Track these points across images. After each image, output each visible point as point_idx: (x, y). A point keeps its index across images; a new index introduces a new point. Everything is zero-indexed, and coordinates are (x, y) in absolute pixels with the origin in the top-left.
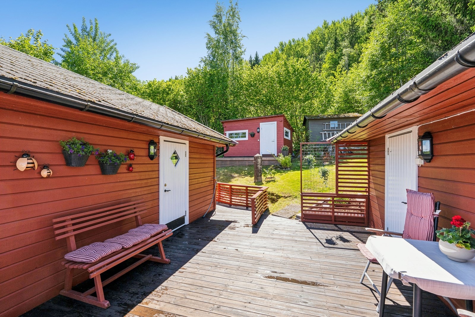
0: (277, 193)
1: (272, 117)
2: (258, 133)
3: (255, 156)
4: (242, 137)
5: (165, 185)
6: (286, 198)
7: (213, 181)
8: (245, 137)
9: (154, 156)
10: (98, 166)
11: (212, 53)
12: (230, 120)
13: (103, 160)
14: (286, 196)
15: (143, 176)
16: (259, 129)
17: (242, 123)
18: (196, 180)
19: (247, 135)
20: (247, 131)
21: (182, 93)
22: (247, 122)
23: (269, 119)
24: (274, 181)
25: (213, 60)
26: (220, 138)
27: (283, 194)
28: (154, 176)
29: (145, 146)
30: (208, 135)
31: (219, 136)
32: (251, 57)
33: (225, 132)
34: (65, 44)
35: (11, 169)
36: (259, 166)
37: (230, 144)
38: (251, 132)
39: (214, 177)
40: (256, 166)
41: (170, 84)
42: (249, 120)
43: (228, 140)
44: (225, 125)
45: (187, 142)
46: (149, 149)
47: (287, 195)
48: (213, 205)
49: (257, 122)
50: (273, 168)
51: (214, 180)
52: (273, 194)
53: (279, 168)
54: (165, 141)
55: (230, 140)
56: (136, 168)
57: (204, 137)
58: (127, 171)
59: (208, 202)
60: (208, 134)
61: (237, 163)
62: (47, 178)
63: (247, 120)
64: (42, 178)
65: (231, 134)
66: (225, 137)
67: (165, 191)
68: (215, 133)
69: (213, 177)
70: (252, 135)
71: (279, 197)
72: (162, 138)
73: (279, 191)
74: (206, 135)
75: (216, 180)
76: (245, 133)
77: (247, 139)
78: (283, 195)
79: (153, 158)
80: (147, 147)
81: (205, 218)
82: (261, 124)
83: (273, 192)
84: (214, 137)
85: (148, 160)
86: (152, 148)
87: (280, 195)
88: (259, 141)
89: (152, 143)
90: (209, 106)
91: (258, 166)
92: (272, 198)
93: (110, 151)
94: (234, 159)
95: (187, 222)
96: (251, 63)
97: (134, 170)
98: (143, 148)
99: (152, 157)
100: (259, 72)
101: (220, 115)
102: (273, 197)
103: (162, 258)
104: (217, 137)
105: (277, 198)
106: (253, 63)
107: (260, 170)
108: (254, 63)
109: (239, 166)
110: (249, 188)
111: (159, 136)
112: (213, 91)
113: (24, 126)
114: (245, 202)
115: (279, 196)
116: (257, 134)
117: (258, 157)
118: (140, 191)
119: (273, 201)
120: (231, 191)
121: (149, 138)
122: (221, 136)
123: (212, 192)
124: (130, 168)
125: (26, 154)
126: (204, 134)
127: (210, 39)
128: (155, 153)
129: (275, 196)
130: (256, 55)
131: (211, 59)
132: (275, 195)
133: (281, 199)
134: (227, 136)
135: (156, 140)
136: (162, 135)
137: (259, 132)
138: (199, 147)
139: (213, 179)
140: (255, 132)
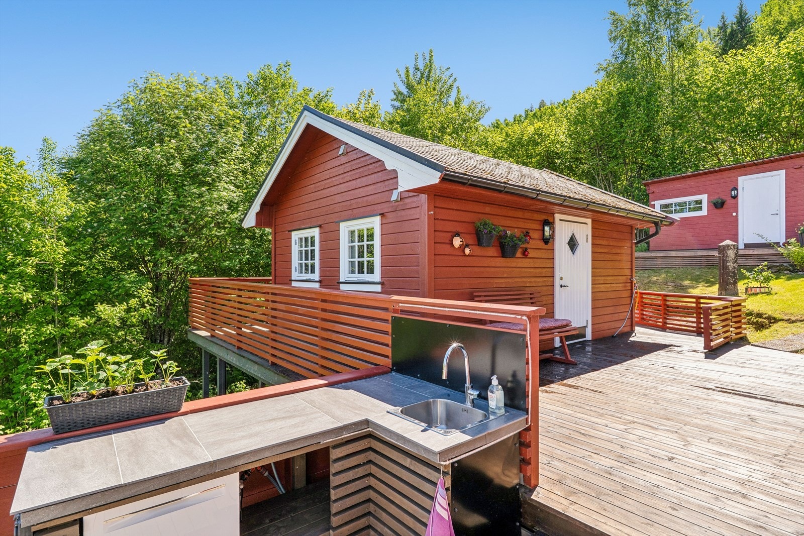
0: (770, 313)
1: (772, 161)
2: (733, 200)
3: (721, 244)
4: (695, 209)
5: (561, 279)
6: (793, 322)
7: (629, 284)
8: (700, 209)
9: (549, 239)
10: (499, 248)
11: (621, 48)
12: (664, 178)
13: (505, 241)
14: (793, 319)
15: (538, 263)
16: (737, 190)
17: (692, 182)
18: (603, 278)
19: (705, 205)
20: (704, 198)
21: (562, 138)
22: (703, 179)
23: (764, 166)
24: (769, 293)
25: (623, 62)
26: (643, 213)
27: (786, 315)
28: (549, 265)
29: (538, 227)
30: (623, 209)
31: (642, 210)
32: (723, 18)
33: (653, 203)
34: (395, 97)
35: (448, 246)
36: (731, 265)
37: (662, 221)
38: (715, 198)
39: (632, 278)
40: (723, 265)
41: (540, 127)
42: (711, 172)
43: (658, 215)
44: (652, 188)
45: (589, 221)
46: (543, 230)
47: (797, 318)
48: (629, 324)
49: (732, 175)
50: (765, 268)
51: (632, 283)
52: (759, 315)
53: (786, 270)
54: (560, 220)
55: (662, 216)
56: (531, 254)
57: (618, 211)
58: (521, 256)
59: (621, 316)
60: (623, 207)
61: (680, 261)
62: (468, 255)
63: (706, 173)
64: (465, 255)
65: (667, 206)
66: (652, 211)
67: (561, 286)
68: (633, 205)
69: (629, 277)
70: (718, 205)
71: (773, 320)
72: (557, 217)
73: (776, 310)
74: (620, 208)
75: (635, 282)
76: (699, 202)
77: (704, 212)
78: (786, 318)
79: (548, 242)
80: (541, 228)
81: (616, 339)
82: (741, 179)
83: (761, 312)
84: (634, 211)
85: (541, 244)
86: (547, 229)
87: (778, 316)
88: (737, 216)
89: (546, 223)
90: (616, 155)
91: (728, 264)
92: (757, 321)
93: (509, 233)
94: (673, 254)
95: (589, 337)
96: (725, 32)
97: (529, 256)
98: (536, 230)
99: (546, 241)
100: (738, 64)
101: (641, 168)
102: (761, 320)
103: (567, 357)
104: (637, 210)
105: (771, 323)
106: (729, 31)
107: (734, 272)
108: (733, 30)
109: (685, 266)
110: (702, 301)
111: (554, 214)
112: (626, 125)
113: (456, 210)
114: (695, 325)
115: (774, 318)
116: (730, 201)
117: (728, 246)
118: (535, 282)
119: (759, 327)
120: (665, 305)
121: (544, 217)
122: (647, 210)
123: (628, 301)
124: (525, 253)
125: (457, 234)
126: (617, 208)
127: (616, 22)
128: (550, 235)
129: (765, 318)
130: (741, 9)
131: (620, 61)
132: (764, 316)
133: (780, 323)
134: (657, 209)
135: (551, 220)
136: (558, 213)
137: (735, 197)
138: (607, 229)
139: (629, 281)
140: (724, 198)
